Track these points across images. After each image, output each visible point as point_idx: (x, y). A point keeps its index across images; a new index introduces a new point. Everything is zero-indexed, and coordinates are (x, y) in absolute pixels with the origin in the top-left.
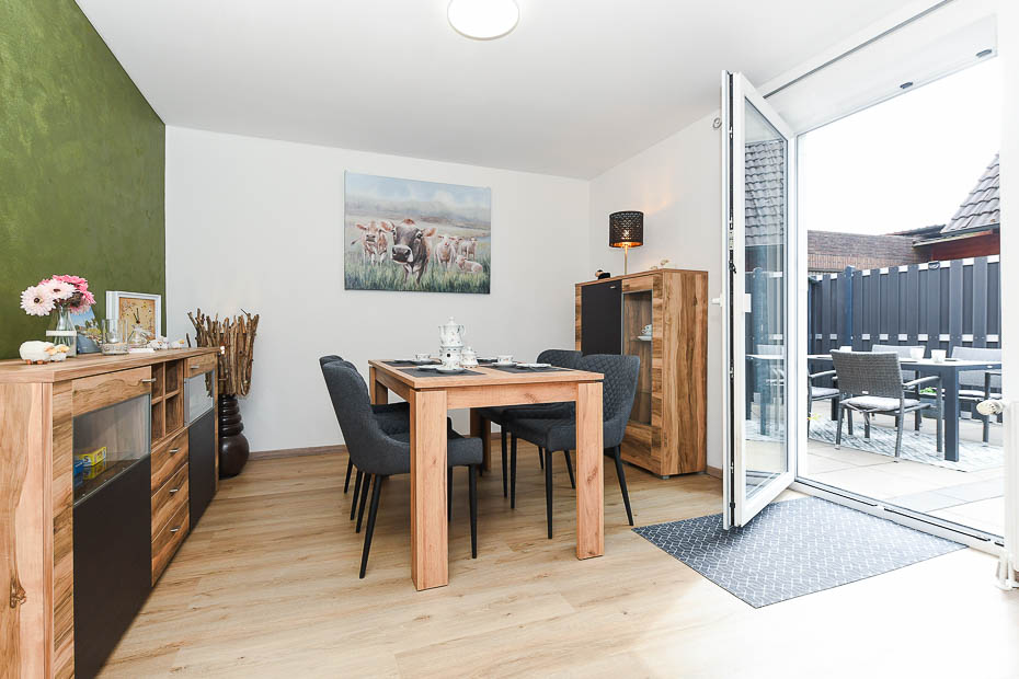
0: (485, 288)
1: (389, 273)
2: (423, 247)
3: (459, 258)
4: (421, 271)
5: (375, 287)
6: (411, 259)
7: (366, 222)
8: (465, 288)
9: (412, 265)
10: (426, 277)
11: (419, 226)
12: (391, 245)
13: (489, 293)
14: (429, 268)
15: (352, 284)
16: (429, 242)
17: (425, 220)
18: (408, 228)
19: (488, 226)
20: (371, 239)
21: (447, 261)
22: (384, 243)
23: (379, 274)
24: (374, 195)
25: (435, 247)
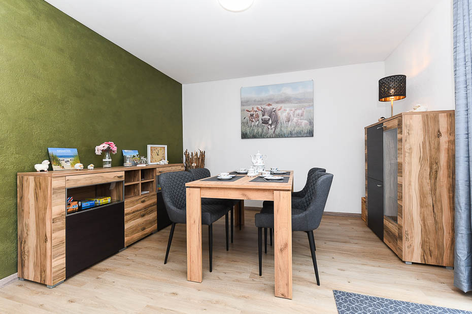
0: (311, 134)
1: (260, 130)
2: (276, 116)
3: (295, 119)
4: (275, 128)
5: (254, 137)
6: (270, 122)
7: (250, 108)
8: (299, 135)
9: (271, 125)
10: (278, 130)
11: (274, 106)
12: (261, 117)
13: (313, 136)
14: (279, 126)
15: (244, 136)
16: (279, 113)
17: (277, 103)
18: (268, 108)
19: (312, 100)
20: (252, 115)
21: (289, 121)
22: (258, 116)
23: (256, 131)
24: (254, 96)
25: (282, 116)
